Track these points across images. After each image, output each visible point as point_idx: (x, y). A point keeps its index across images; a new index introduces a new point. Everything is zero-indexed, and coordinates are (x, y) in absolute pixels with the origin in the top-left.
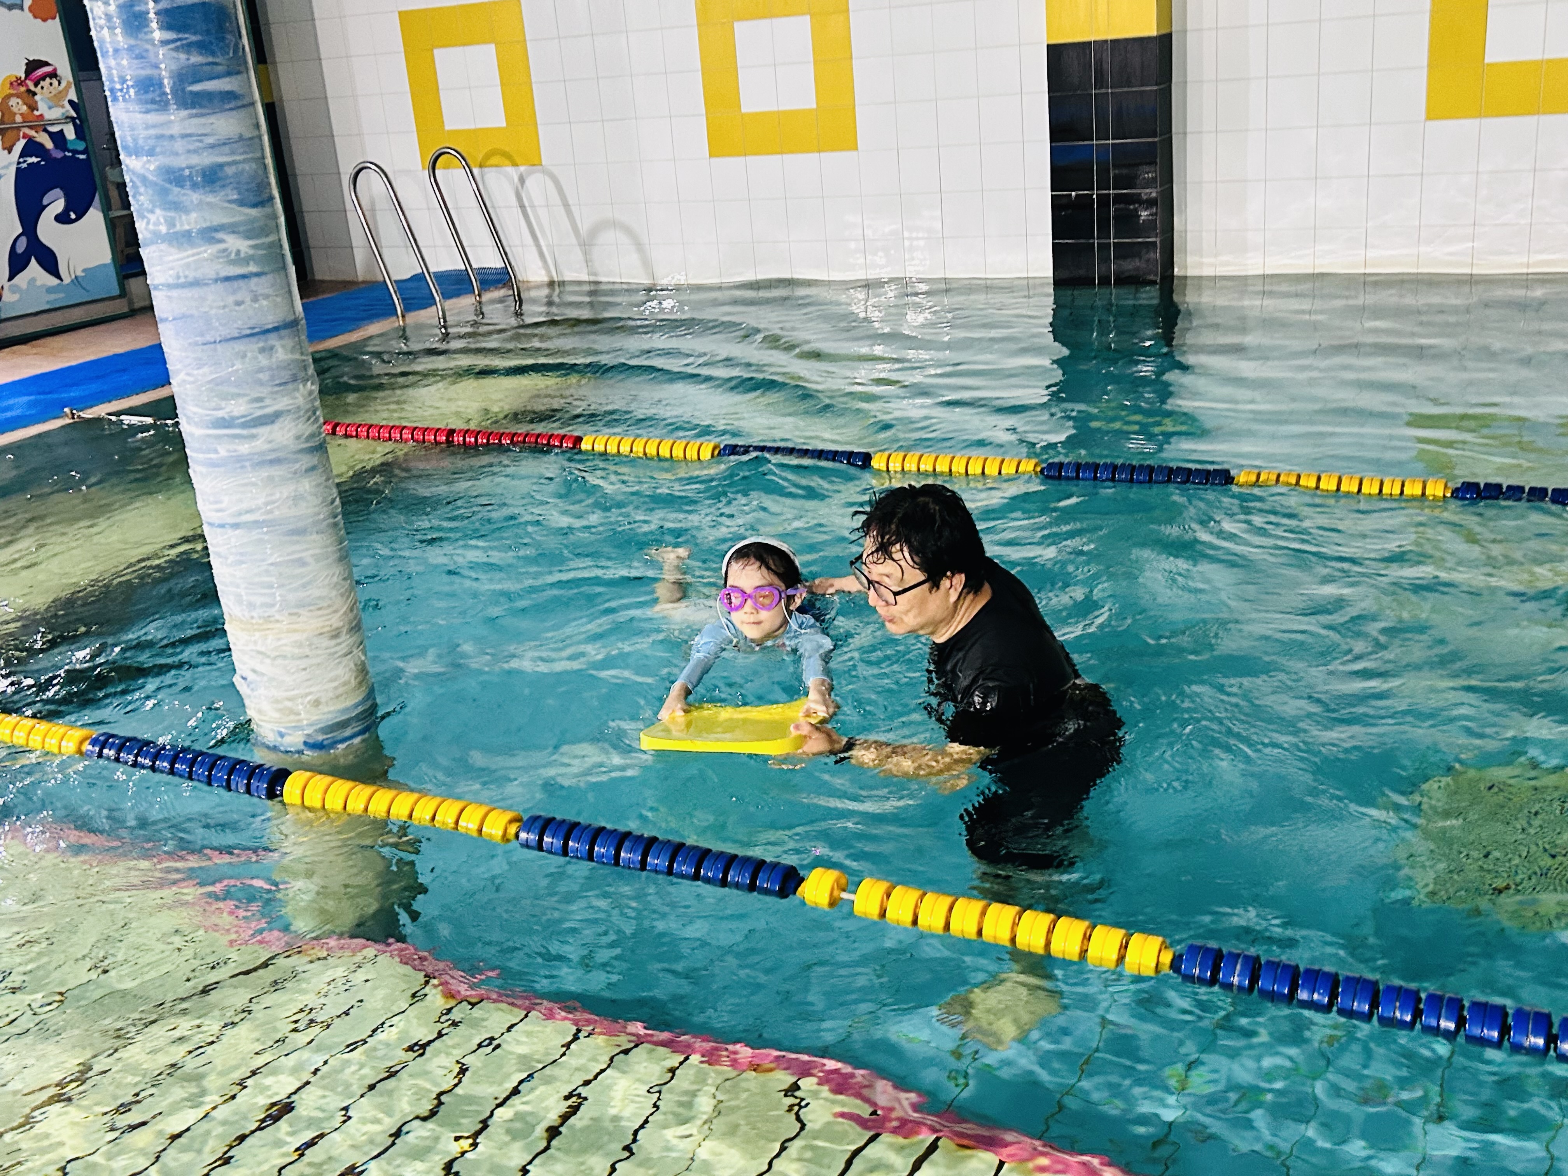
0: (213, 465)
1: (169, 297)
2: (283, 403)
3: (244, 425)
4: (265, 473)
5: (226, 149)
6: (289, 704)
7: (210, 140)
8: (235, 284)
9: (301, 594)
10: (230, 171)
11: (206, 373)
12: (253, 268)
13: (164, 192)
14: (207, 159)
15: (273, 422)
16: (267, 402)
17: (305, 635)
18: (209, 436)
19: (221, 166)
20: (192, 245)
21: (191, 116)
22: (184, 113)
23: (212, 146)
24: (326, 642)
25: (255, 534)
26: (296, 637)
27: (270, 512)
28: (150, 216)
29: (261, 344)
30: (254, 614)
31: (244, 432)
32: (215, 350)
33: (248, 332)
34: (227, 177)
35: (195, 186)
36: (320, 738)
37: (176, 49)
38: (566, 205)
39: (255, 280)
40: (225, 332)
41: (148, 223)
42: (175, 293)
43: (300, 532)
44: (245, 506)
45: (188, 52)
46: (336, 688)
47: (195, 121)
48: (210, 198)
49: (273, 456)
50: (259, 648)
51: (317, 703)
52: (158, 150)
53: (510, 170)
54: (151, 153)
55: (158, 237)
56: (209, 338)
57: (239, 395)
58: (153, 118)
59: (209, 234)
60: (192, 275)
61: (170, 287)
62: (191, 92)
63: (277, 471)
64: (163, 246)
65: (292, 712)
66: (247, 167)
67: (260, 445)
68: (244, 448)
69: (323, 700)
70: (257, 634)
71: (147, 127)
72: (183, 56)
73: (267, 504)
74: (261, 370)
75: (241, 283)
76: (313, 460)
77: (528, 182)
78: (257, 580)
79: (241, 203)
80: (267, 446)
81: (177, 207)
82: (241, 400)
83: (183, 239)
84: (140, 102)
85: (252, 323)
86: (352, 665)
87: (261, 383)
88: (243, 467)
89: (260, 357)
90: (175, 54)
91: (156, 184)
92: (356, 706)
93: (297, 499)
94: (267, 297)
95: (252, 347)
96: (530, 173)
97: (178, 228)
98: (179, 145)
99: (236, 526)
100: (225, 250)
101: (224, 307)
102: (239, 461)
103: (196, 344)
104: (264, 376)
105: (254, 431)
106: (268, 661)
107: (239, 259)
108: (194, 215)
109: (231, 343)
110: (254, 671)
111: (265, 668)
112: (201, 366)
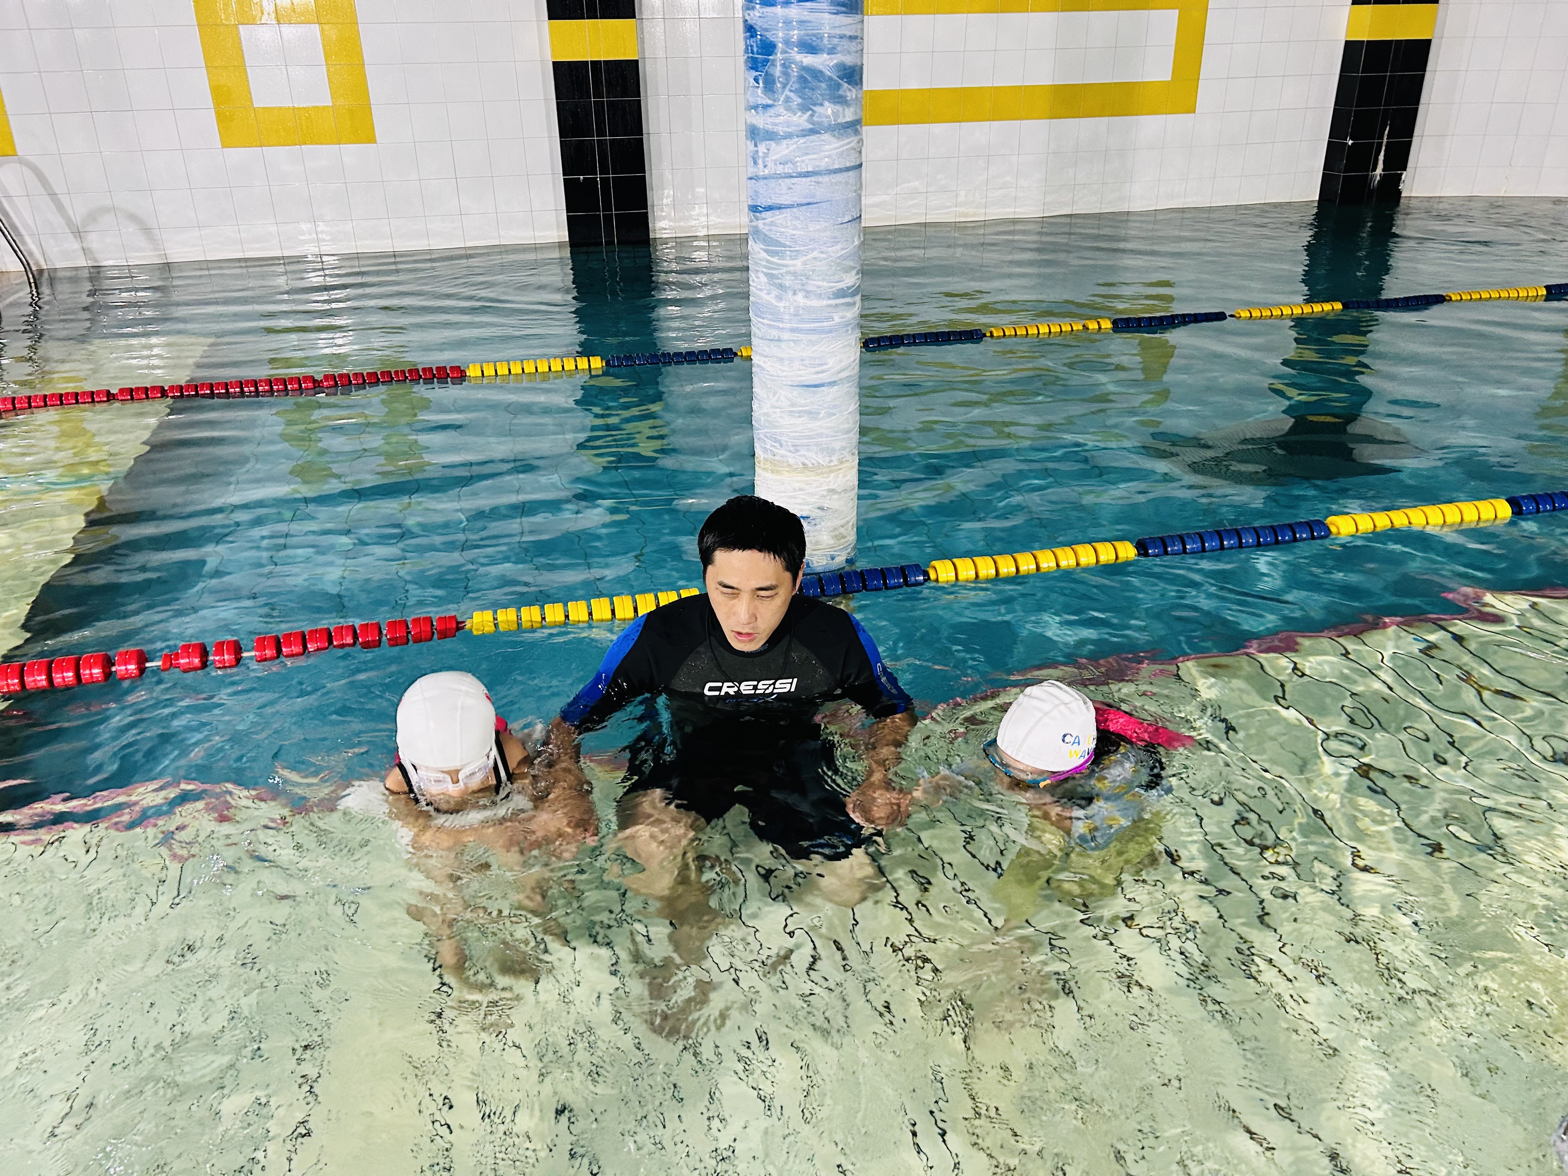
0: (826, 331)
25: (845, 388)
30: (833, 458)
38: (52, 195)
68: (849, 314)
88: (847, 331)
96: (3, 164)
102: (846, 325)
103: (837, 223)
110: (821, 508)
111: (833, 503)
112: (834, 244)
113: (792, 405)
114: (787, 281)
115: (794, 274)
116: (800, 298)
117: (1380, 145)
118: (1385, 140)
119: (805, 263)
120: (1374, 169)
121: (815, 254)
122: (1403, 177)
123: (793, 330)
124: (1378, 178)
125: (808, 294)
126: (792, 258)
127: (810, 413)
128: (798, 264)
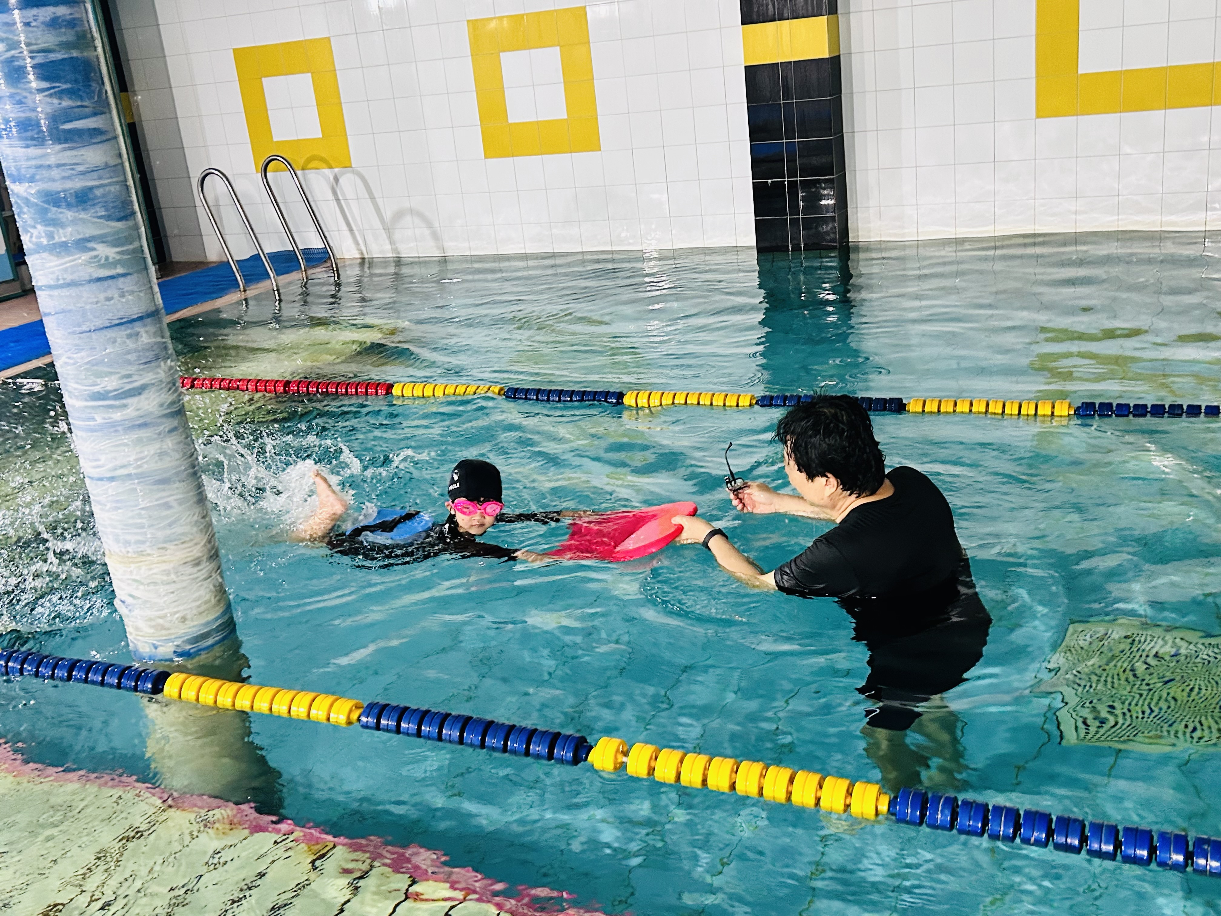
0: (92, 430)
1: (50, 296)
2: (148, 378)
3: (116, 398)
4: (135, 435)
5: (95, 175)
6: (161, 621)
7: (81, 168)
8: (106, 283)
9: (168, 532)
10: (98, 192)
11: (83, 356)
12: (120, 270)
13: (45, 211)
14: (78, 184)
15: (140, 394)
16: (135, 378)
17: (172, 565)
18: (86, 407)
19: (91, 189)
20: (69, 254)
21: (64, 150)
22: (58, 147)
23: (83, 173)
24: (189, 569)
25: (128, 485)
26: (164, 567)
27: (140, 466)
28: (32, 230)
29: (128, 332)
30: (129, 549)
31: (117, 403)
32: (90, 338)
33: (117, 322)
34: (96, 198)
35: (69, 206)
36: (188, 647)
37: (51, 95)
38: (372, 198)
39: (122, 280)
40: (99, 323)
41: (31, 237)
42: (56, 293)
43: (164, 481)
44: (118, 463)
45: (60, 98)
46: (199, 606)
47: (69, 153)
48: (83, 215)
49: (141, 421)
50: (134, 577)
51: (184, 619)
52: (38, 177)
53: (327, 171)
54: (32, 180)
55: (40, 248)
56: (85, 328)
57: (111, 373)
58: (33, 151)
59: (82, 244)
60: (69, 278)
61: (50, 287)
62: (65, 131)
63: (144, 433)
64: (45, 255)
65: (163, 628)
66: (112, 189)
67: (130, 412)
68: (117, 416)
69: (189, 617)
70: (133, 566)
71: (28, 159)
72: (56, 101)
73: (136, 460)
74: (129, 352)
75: (110, 282)
76: (175, 423)
77: (341, 180)
78: (131, 521)
79: (108, 218)
80: (135, 414)
81: (55, 223)
82: (113, 377)
83: (62, 248)
84: (21, 139)
85: (121, 314)
86: (211, 587)
87: (129, 363)
88: (116, 431)
89: (128, 341)
90: (48, 100)
91: (37, 205)
92: (217, 619)
93: (162, 454)
94: (132, 292)
95: (121, 333)
96: (343, 174)
97: (57, 239)
98: (55, 173)
99: (112, 479)
100: (96, 257)
101: (97, 302)
102: (112, 427)
103: (74, 333)
104: (132, 357)
105: (124, 401)
106: (142, 587)
107: (108, 264)
108: (70, 229)
109: (105, 332)
110: (131, 596)
111: (141, 593)
112: (79, 350)
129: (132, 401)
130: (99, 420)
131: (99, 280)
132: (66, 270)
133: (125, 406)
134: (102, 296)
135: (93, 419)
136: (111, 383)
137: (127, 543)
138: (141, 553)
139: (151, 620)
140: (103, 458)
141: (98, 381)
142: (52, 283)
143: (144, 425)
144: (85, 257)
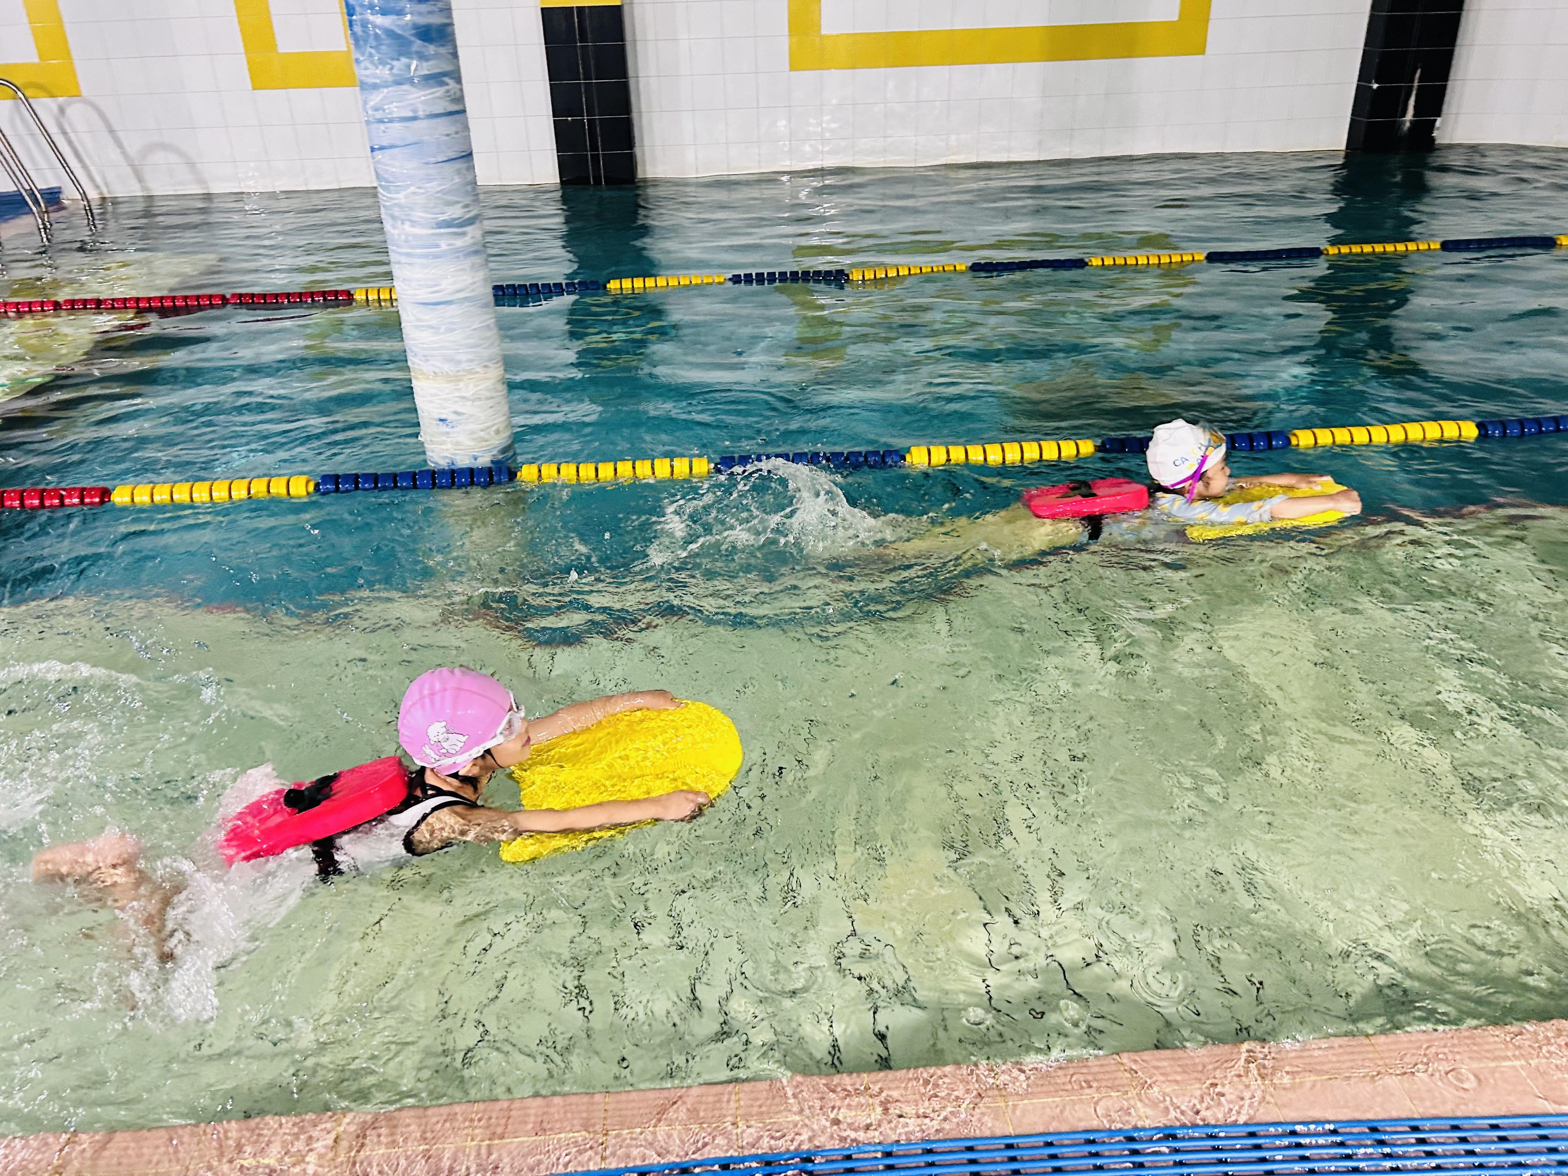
3: (460, 225)
6: (482, 434)
8: (454, 117)
9: (491, 351)
10: (449, 30)
11: (434, 186)
13: (410, 44)
14: (438, 20)
15: (473, 223)
16: (472, 208)
17: (491, 382)
23: (441, 10)
24: (498, 388)
25: (464, 307)
26: (488, 383)
27: (474, 290)
28: (395, 63)
29: (467, 164)
30: (460, 368)
31: (459, 230)
32: (443, 168)
34: (447, 35)
35: (431, 40)
36: (501, 456)
38: (112, 131)
40: (449, 154)
43: (487, 305)
44: (458, 286)
48: (441, 50)
49: (475, 248)
50: (463, 394)
51: (498, 432)
53: (48, 101)
56: (440, 159)
57: (457, 202)
59: (436, 79)
60: (429, 109)
63: (475, 260)
65: (483, 439)
67: (467, 240)
68: (459, 243)
69: (501, 429)
73: (472, 284)
77: (69, 111)
82: (458, 206)
96: (70, 104)
99: (450, 302)
102: (454, 253)
105: (464, 229)
107: (455, 99)
108: (431, 63)
110: (456, 413)
111: (466, 408)
112: (430, 180)
113: (418, 320)
114: (397, 212)
115: (399, 205)
116: (407, 227)
117: (1410, 89)
118: (1416, 84)
119: (406, 197)
120: (1404, 114)
121: (412, 189)
122: (1438, 124)
123: (408, 255)
124: (1408, 124)
125: (413, 223)
126: (397, 192)
127: (431, 327)
128: (401, 197)
129: (468, 229)
130: (444, 245)
131: (451, 113)
132: (423, 102)
133: (464, 234)
134: (452, 130)
135: (438, 246)
136: (456, 212)
137: (459, 362)
138: (470, 372)
139: (473, 433)
140: (444, 284)
141: (446, 209)
142: (410, 114)
143: (476, 252)
144: (440, 91)
